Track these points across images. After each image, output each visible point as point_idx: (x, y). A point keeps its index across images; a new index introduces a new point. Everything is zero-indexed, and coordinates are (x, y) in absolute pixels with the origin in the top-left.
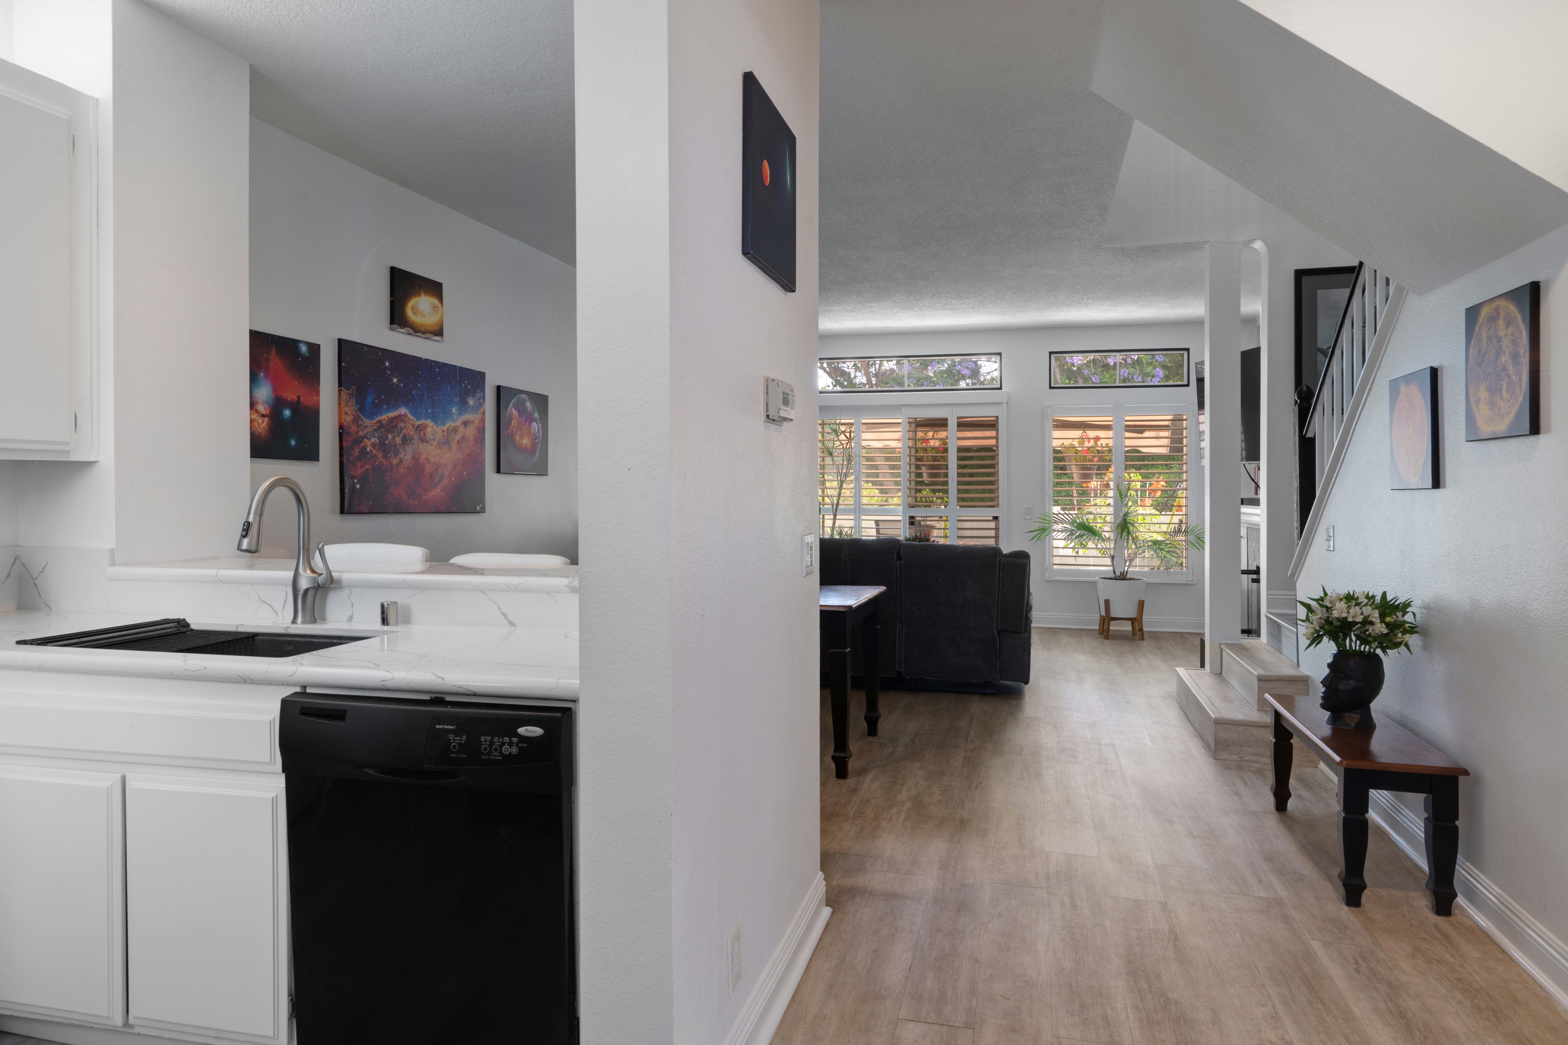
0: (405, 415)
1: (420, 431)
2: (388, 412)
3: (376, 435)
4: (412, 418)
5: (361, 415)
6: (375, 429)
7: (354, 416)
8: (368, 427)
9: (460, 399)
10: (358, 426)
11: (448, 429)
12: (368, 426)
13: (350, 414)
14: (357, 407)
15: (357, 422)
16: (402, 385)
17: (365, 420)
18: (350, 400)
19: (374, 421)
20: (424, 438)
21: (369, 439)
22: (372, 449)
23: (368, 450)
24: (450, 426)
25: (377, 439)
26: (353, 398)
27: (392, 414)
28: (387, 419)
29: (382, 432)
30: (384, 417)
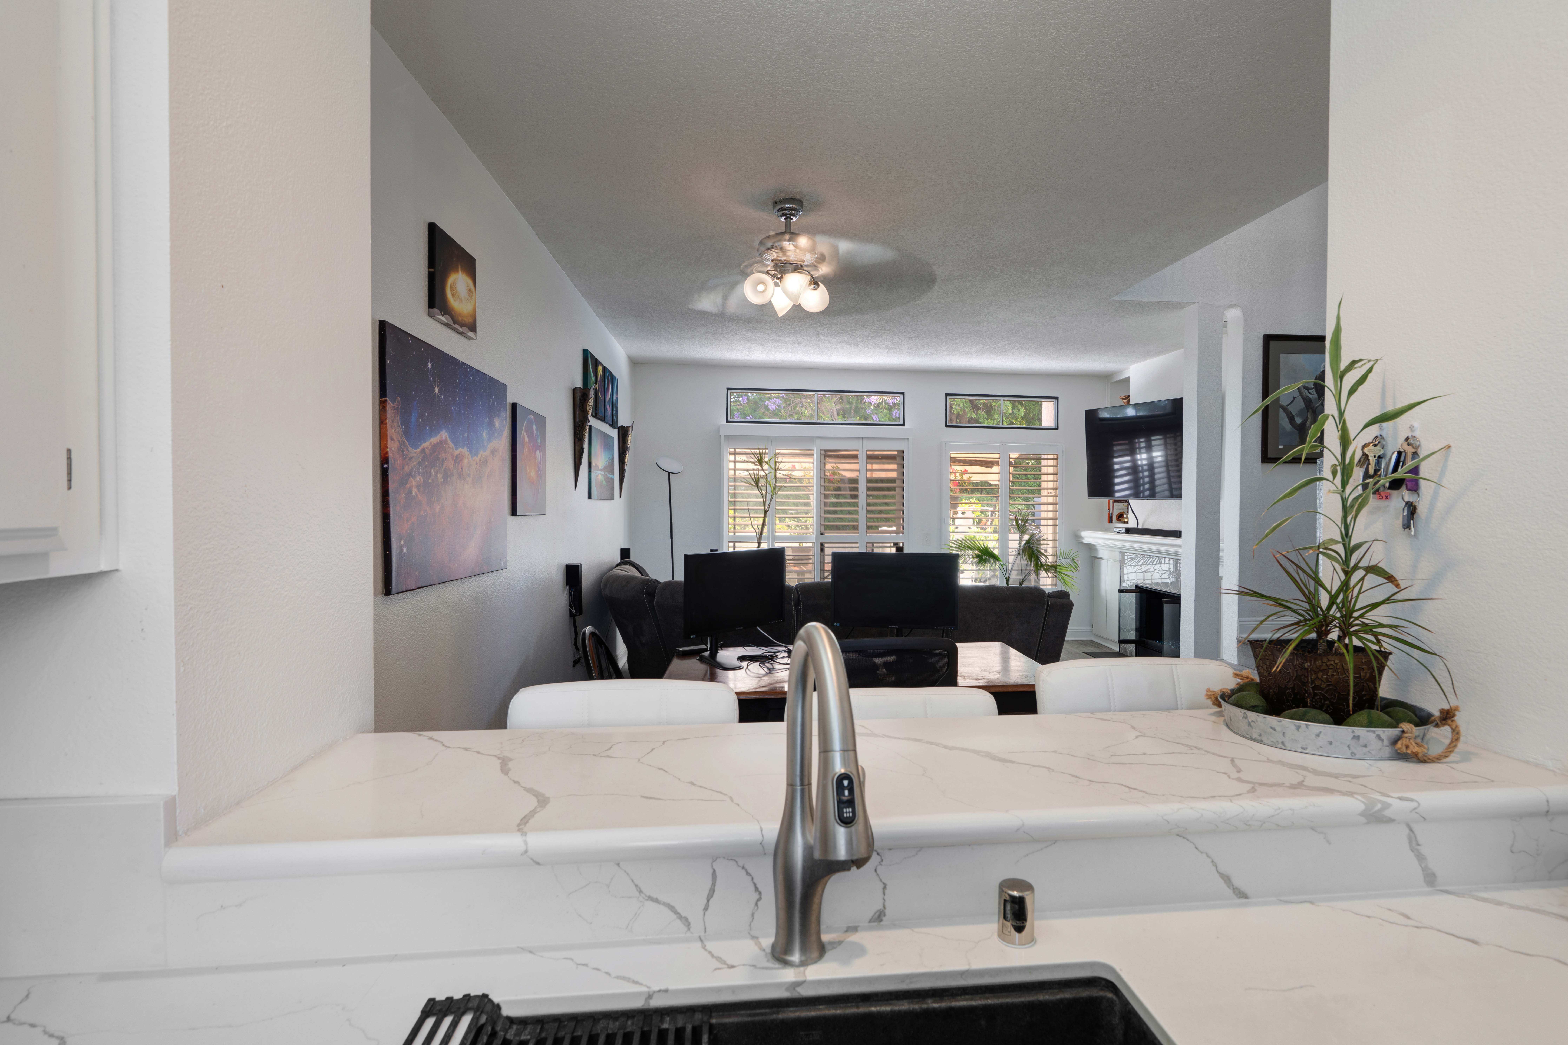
0: (446, 441)
1: (459, 463)
2: (431, 437)
3: (421, 470)
4: (452, 445)
5: (406, 442)
6: (419, 462)
7: (399, 442)
8: (414, 459)
9: (489, 419)
10: (404, 457)
11: (480, 460)
12: (413, 457)
13: (395, 439)
14: (402, 429)
15: (403, 451)
16: (442, 397)
17: (410, 448)
18: (395, 418)
19: (418, 450)
20: (461, 473)
21: (414, 477)
22: (417, 492)
23: (414, 493)
24: (482, 456)
25: (421, 478)
26: (398, 415)
27: (434, 440)
28: (430, 447)
29: (426, 466)
30: (426, 445)
